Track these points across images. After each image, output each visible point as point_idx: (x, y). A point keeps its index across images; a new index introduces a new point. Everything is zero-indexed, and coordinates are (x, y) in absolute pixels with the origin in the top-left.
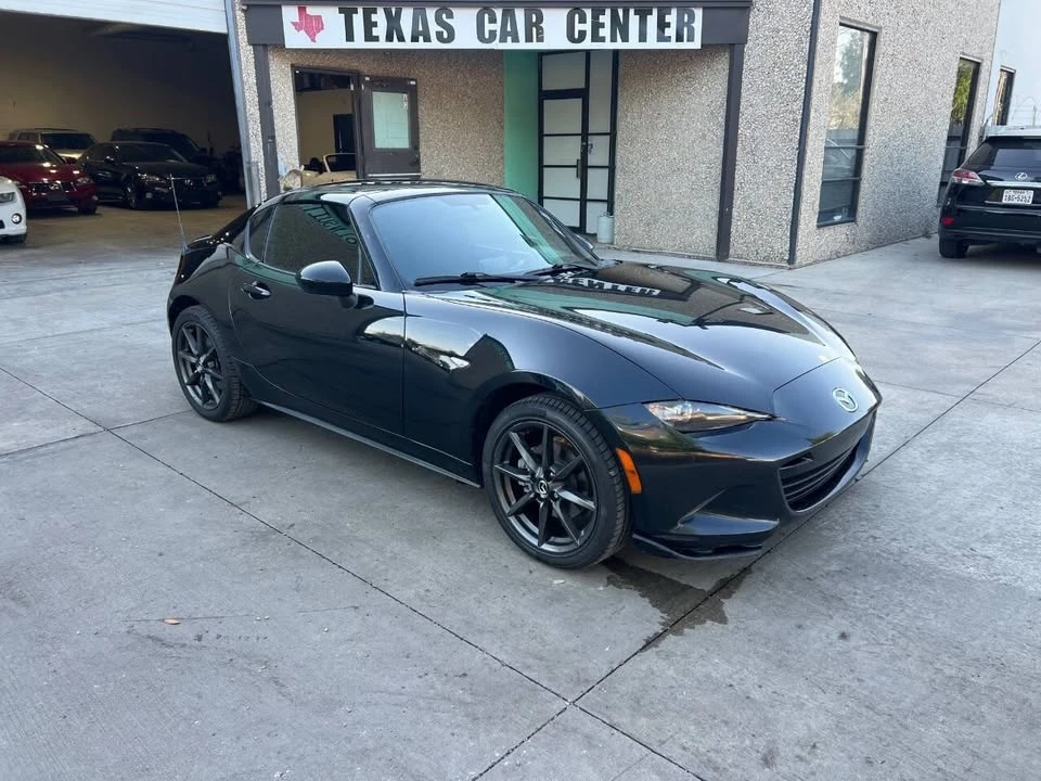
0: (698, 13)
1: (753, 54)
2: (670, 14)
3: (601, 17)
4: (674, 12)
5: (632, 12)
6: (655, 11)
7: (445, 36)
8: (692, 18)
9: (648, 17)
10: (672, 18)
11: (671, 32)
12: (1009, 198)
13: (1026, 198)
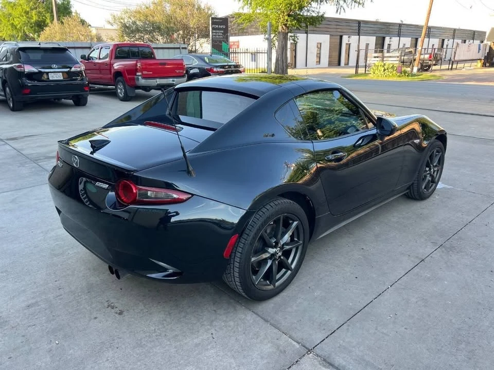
12: (52, 77)
13: (59, 77)
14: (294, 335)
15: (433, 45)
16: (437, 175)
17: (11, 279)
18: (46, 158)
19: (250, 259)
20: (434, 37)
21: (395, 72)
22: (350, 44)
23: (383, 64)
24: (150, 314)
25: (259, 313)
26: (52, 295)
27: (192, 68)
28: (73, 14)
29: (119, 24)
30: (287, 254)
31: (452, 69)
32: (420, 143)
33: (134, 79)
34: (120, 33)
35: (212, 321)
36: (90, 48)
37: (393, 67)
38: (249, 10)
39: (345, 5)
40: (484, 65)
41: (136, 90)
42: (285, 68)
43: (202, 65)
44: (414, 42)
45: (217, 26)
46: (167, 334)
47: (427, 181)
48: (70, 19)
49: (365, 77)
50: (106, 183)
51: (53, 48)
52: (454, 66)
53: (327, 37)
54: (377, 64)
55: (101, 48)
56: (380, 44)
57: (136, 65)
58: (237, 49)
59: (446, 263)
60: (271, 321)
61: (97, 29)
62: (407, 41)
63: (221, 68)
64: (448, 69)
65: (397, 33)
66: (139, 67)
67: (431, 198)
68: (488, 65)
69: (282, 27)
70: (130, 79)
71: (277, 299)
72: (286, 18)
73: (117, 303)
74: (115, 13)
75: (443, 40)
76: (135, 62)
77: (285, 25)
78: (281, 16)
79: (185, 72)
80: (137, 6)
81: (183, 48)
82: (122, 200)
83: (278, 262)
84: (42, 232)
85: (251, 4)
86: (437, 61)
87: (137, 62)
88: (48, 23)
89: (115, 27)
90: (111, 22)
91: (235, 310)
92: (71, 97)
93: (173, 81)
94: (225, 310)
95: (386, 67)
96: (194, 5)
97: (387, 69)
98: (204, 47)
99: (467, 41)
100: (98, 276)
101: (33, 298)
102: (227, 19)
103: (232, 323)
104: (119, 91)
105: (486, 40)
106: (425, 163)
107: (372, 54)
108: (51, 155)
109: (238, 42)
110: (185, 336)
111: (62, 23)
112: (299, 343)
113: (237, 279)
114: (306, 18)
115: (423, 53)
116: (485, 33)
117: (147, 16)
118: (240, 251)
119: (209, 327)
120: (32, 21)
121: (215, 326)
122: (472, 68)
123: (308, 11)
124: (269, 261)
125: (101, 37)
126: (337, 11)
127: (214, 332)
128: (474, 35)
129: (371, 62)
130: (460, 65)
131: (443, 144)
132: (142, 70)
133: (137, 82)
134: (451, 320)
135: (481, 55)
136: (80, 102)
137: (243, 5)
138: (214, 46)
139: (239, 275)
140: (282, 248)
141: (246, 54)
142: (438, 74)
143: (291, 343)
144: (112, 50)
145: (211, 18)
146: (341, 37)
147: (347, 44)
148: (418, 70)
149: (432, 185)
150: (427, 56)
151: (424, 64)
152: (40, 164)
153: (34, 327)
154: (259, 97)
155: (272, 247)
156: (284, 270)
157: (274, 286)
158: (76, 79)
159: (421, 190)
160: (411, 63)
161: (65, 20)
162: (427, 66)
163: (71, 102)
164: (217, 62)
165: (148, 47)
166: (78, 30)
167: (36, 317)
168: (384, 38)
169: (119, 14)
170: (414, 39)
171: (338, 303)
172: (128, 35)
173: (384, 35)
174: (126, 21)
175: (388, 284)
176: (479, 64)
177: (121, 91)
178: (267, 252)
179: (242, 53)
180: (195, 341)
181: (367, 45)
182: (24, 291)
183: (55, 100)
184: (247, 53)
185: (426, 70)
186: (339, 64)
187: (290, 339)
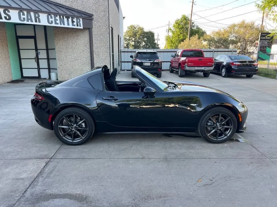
0: (81, 20)
1: (95, 31)
2: (74, 19)
3: (56, 17)
4: (75, 18)
5: (65, 17)
6: (70, 18)
7: (8, 18)
8: (80, 21)
9: (69, 19)
10: (75, 20)
11: (75, 23)
14: (56, 154)
25: (61, 147)
33: (184, 67)
45: (264, 38)
55: (179, 52)
57: (186, 60)
60: (59, 149)
79: (213, 64)
104: (179, 72)
112: (53, 156)
120: (180, 39)
138: (260, 50)
144: (182, 52)
145: (260, 33)
149: (224, 137)
157: (73, 141)
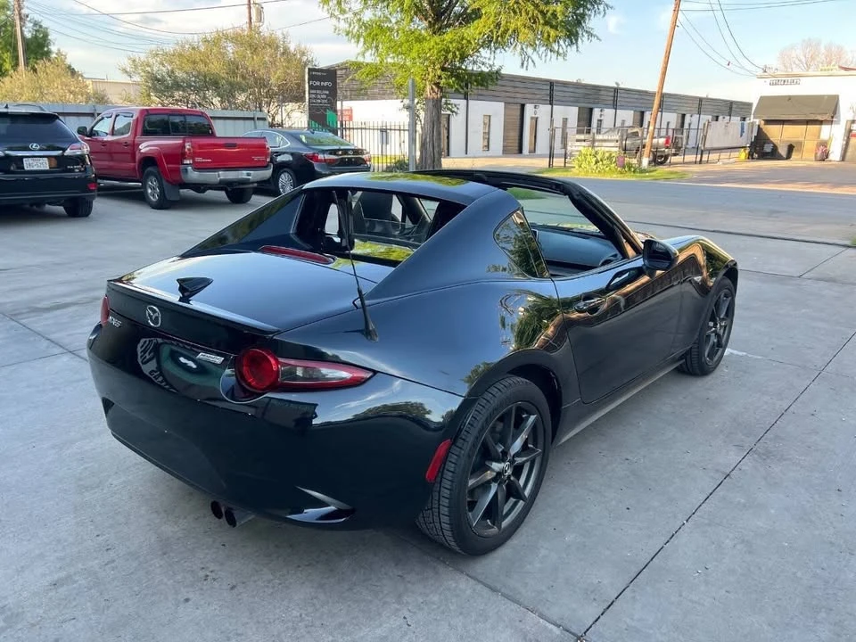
12: (29, 165)
13: (43, 165)
14: (546, 612)
15: (668, 123)
16: (724, 333)
17: (11, 535)
18: (33, 311)
19: (467, 482)
20: (670, 110)
21: (613, 165)
22: (537, 118)
23: (593, 152)
24: (288, 588)
25: (479, 577)
26: (97, 561)
27: (278, 154)
28: (54, 56)
29: (143, 74)
30: (518, 470)
31: (701, 162)
32: (704, 281)
33: (177, 171)
34: (143, 89)
35: (400, 596)
36: (92, 115)
37: (610, 158)
38: (373, 57)
39: (535, 57)
40: (750, 156)
41: (181, 191)
42: (436, 155)
43: (297, 149)
44: (639, 118)
45: (318, 83)
46: (325, 623)
47: (711, 343)
48: (48, 64)
49: (565, 173)
50: (218, 354)
51: (33, 114)
52: (705, 158)
53: (500, 106)
54: (583, 152)
55: (117, 116)
56: (586, 120)
57: (183, 146)
58: (347, 122)
59: (765, 478)
60: (503, 590)
61: (95, 81)
62: (627, 116)
63: (331, 154)
64: (696, 163)
65: (612, 102)
66: (189, 150)
67: (717, 372)
68: (756, 155)
69: (432, 89)
70: (172, 171)
71: (505, 551)
72: (439, 72)
73: (220, 570)
74: (136, 56)
75: (684, 116)
76: (181, 142)
77: (437, 84)
78: (430, 70)
79: (268, 160)
80: (177, 44)
81: (258, 119)
82: (249, 384)
83: (506, 486)
84: (53, 447)
85: (377, 47)
86: (678, 149)
87: (184, 142)
88: (6, 70)
89: (137, 78)
90: (128, 70)
91: (437, 573)
92: (62, 201)
93: (248, 175)
94: (418, 574)
95: (599, 157)
96: (278, 47)
97: (601, 160)
98: (296, 117)
99: (721, 118)
100: (176, 524)
101: (61, 568)
102: (335, 71)
103: (436, 598)
104: (149, 191)
105: (752, 116)
106: (709, 315)
107: (572, 134)
108: (39, 306)
109: (351, 110)
110: (357, 625)
111: (35, 71)
112: (559, 626)
113: (445, 519)
114: (471, 74)
115: (656, 135)
116: (750, 105)
117: (194, 62)
118: (452, 469)
119: (396, 606)
121: (407, 602)
122: (731, 160)
123: (475, 63)
124: (492, 485)
125: (105, 96)
126: (523, 64)
127: (407, 614)
128: (730, 108)
129: (574, 148)
130: (714, 156)
131: (733, 282)
132: (193, 155)
133: (183, 176)
134: (794, 574)
135: (746, 141)
136: (78, 210)
137: (363, 49)
138: (312, 117)
139: (450, 512)
140: (512, 462)
141: (363, 131)
142: (679, 169)
143: (546, 628)
144: (138, 119)
145: (307, 70)
146: (523, 106)
147: (532, 118)
148: (650, 163)
149: (718, 350)
150: (662, 141)
151: (658, 154)
152: (23, 321)
153: (73, 621)
154: (465, 207)
155: (498, 461)
156: (512, 500)
157: (499, 527)
158: (72, 171)
159: (703, 360)
160: (638, 150)
161: (40, 65)
162: (662, 157)
163: (61, 209)
164: (321, 143)
165: (202, 115)
166: (62, 83)
167: (74, 603)
168: (591, 110)
169: (143, 57)
170: (639, 114)
171: (608, 553)
172: (160, 93)
173: (591, 106)
174: (155, 69)
175: (681, 518)
176: (743, 154)
177: (152, 192)
178: (489, 468)
179: (357, 129)
180: (379, 632)
181: (565, 121)
182: (41, 556)
183: (32, 205)
184: (365, 129)
185: (662, 163)
186: (520, 151)
187: (541, 620)
